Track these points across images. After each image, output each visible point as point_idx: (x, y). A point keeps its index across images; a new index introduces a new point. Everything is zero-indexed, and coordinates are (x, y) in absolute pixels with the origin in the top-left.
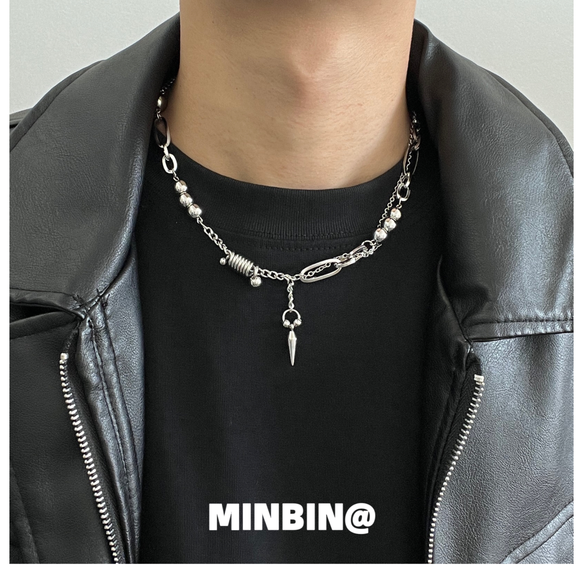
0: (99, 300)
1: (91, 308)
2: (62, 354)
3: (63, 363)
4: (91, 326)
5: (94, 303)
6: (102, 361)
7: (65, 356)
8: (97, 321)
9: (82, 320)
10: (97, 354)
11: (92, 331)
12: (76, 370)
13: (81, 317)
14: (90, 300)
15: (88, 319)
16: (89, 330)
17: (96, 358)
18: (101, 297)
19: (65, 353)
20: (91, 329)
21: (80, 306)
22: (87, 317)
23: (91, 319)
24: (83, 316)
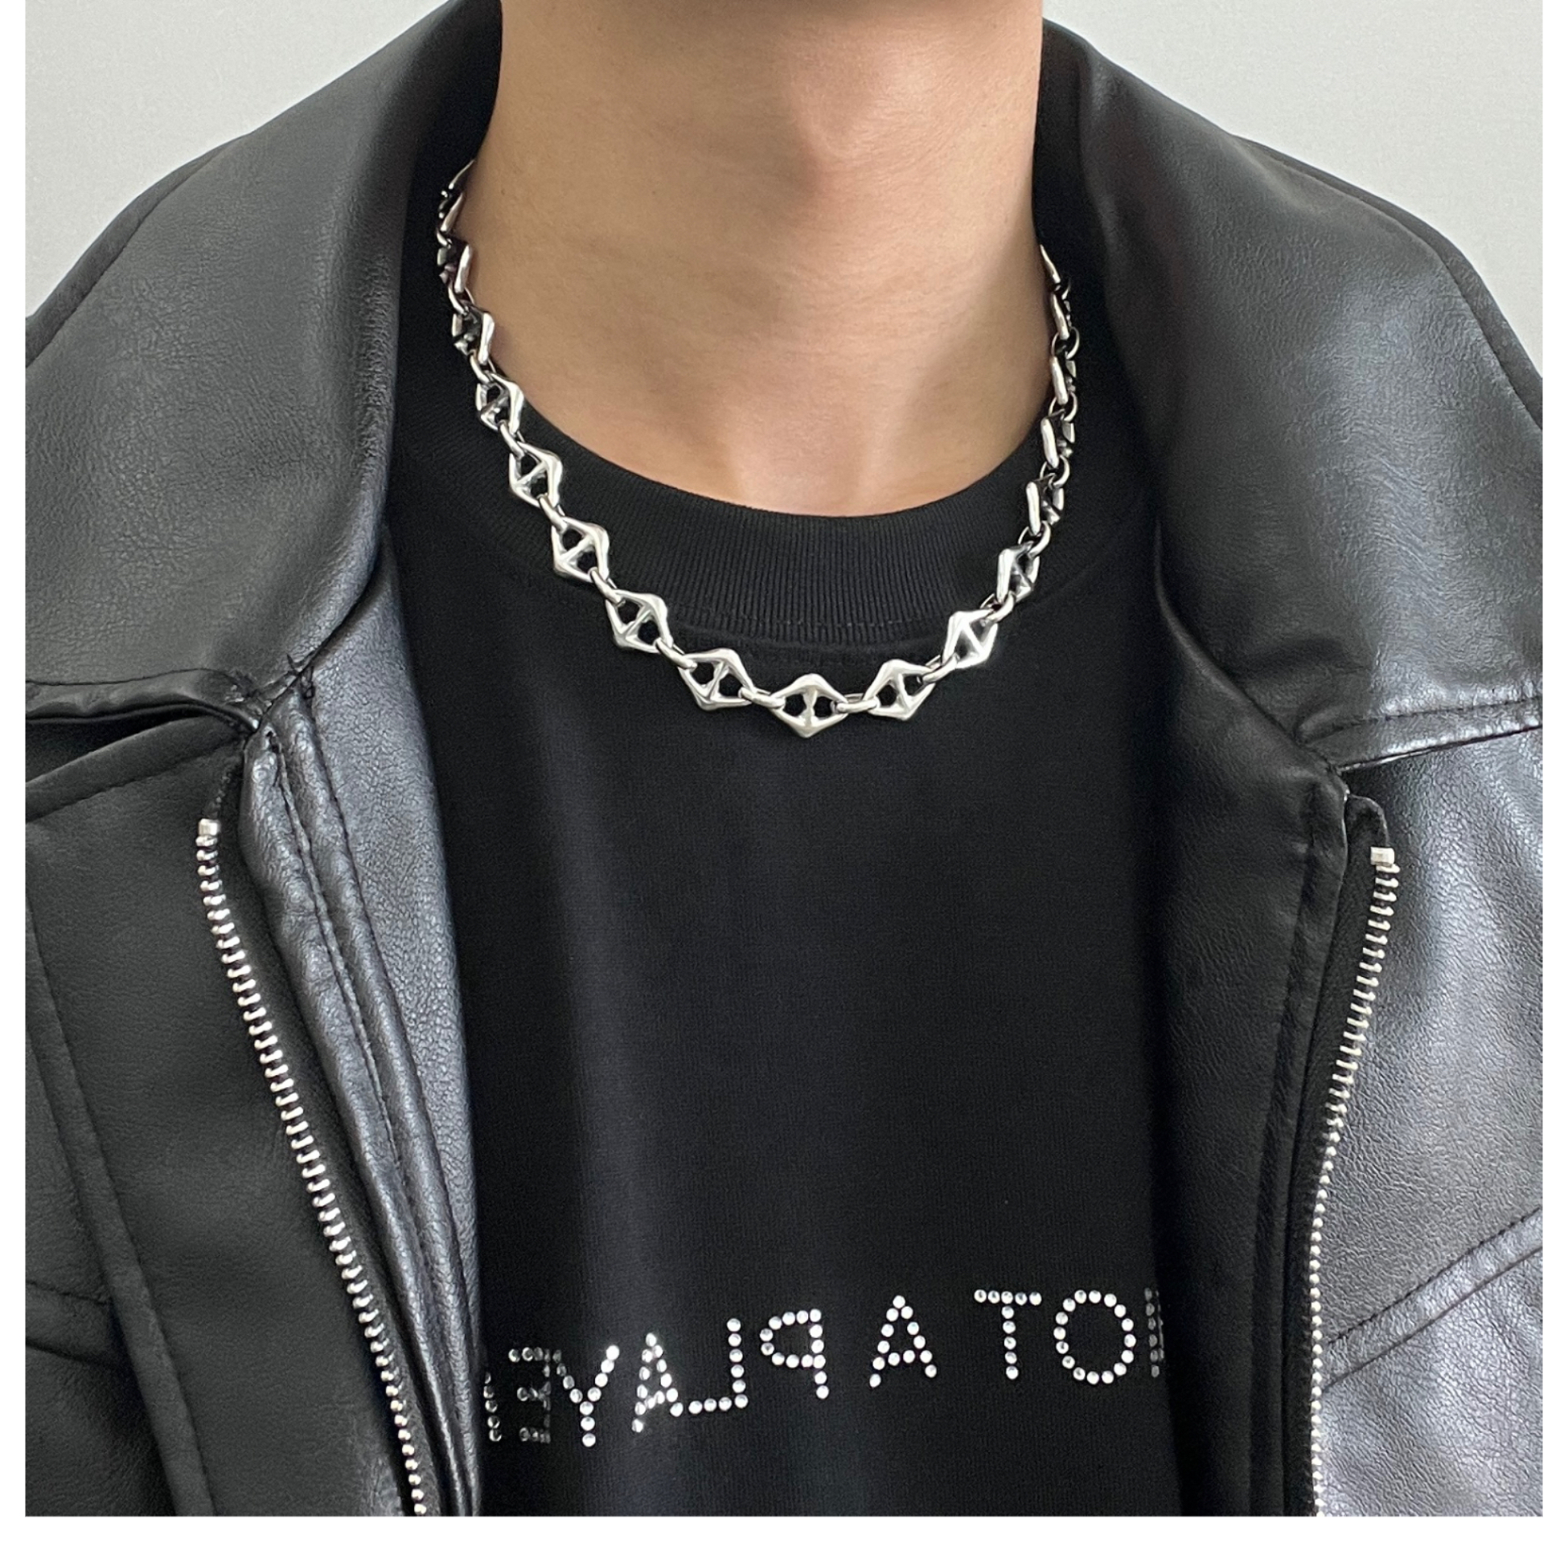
0: (293, 684)
1: (273, 702)
2: (204, 822)
3: (207, 844)
4: (274, 748)
5: (283, 690)
6: (310, 841)
7: (210, 828)
8: (293, 736)
9: (252, 731)
10: (297, 822)
11: (278, 762)
12: (244, 864)
13: (249, 726)
14: (273, 682)
15: (268, 729)
16: (272, 760)
17: (294, 831)
18: (300, 675)
19: (213, 819)
20: (274, 755)
21: (247, 696)
22: (265, 724)
23: (277, 729)
24: (255, 724)
